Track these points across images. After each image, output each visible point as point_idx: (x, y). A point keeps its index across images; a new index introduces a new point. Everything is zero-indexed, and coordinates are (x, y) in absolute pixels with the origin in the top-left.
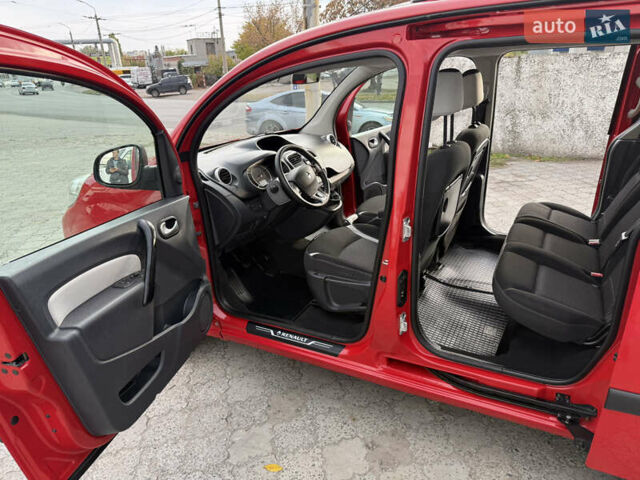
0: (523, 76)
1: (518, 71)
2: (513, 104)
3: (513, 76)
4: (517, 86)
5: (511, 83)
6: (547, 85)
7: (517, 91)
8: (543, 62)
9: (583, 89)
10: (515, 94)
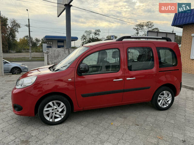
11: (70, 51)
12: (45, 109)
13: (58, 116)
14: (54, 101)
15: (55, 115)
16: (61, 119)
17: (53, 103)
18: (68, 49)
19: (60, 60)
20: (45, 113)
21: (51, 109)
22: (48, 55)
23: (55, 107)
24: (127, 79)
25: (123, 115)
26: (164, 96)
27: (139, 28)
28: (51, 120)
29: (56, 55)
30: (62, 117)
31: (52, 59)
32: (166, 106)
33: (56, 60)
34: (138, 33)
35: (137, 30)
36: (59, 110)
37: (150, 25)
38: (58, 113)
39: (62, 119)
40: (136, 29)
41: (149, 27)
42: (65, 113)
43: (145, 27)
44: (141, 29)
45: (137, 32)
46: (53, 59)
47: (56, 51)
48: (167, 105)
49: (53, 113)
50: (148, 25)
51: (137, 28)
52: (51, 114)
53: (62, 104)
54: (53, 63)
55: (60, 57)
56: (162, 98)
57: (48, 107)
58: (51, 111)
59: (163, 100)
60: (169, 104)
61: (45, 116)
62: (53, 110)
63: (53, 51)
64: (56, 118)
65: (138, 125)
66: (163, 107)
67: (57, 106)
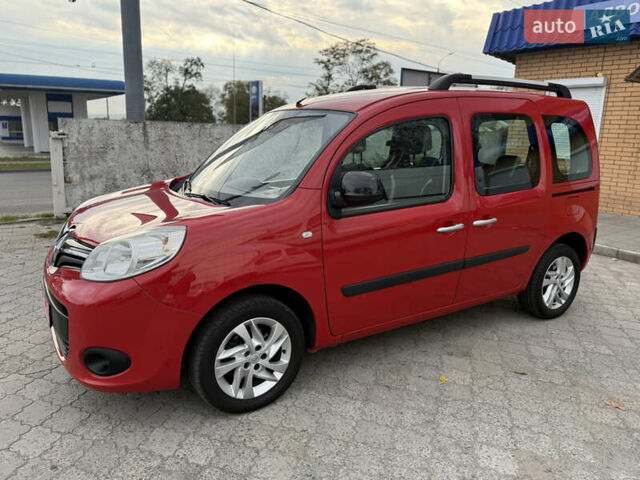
0: (150, 140)
1: (145, 134)
2: (146, 165)
3: (142, 139)
4: (147, 149)
5: (141, 146)
6: (173, 148)
7: (148, 152)
8: (165, 128)
9: (199, 151)
10: (147, 155)
11: (149, 130)
12: (223, 354)
13: (262, 375)
14: (252, 320)
15: (256, 373)
16: (274, 383)
17: (249, 328)
18: (141, 125)
19: (111, 164)
20: (221, 370)
21: (242, 351)
22: (63, 148)
23: (256, 343)
24: (475, 223)
25: (449, 345)
26: (558, 272)
27: (332, 60)
28: (241, 395)
29: (97, 146)
30: (278, 376)
31: (83, 162)
32: (561, 302)
33: (97, 164)
34: (329, 78)
35: (326, 67)
36: (267, 352)
37: (367, 51)
38: (265, 363)
39: (279, 382)
40: (322, 62)
41: (364, 59)
42: (285, 360)
43: (351, 59)
44: (341, 64)
45: (325, 72)
46: (87, 163)
47: (96, 131)
48: (563, 301)
49: (247, 365)
50: (360, 51)
51: (325, 59)
52: (240, 369)
53: (278, 328)
54: (87, 175)
55: (110, 155)
56: (553, 279)
57: (228, 347)
58: (240, 360)
59: (555, 285)
60: (566, 298)
61: (219, 382)
62: (247, 354)
63: (83, 131)
64: (257, 381)
65: (523, 374)
66: (554, 308)
67: (263, 339)
